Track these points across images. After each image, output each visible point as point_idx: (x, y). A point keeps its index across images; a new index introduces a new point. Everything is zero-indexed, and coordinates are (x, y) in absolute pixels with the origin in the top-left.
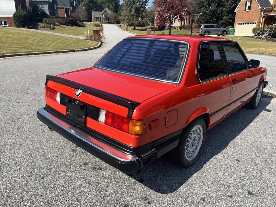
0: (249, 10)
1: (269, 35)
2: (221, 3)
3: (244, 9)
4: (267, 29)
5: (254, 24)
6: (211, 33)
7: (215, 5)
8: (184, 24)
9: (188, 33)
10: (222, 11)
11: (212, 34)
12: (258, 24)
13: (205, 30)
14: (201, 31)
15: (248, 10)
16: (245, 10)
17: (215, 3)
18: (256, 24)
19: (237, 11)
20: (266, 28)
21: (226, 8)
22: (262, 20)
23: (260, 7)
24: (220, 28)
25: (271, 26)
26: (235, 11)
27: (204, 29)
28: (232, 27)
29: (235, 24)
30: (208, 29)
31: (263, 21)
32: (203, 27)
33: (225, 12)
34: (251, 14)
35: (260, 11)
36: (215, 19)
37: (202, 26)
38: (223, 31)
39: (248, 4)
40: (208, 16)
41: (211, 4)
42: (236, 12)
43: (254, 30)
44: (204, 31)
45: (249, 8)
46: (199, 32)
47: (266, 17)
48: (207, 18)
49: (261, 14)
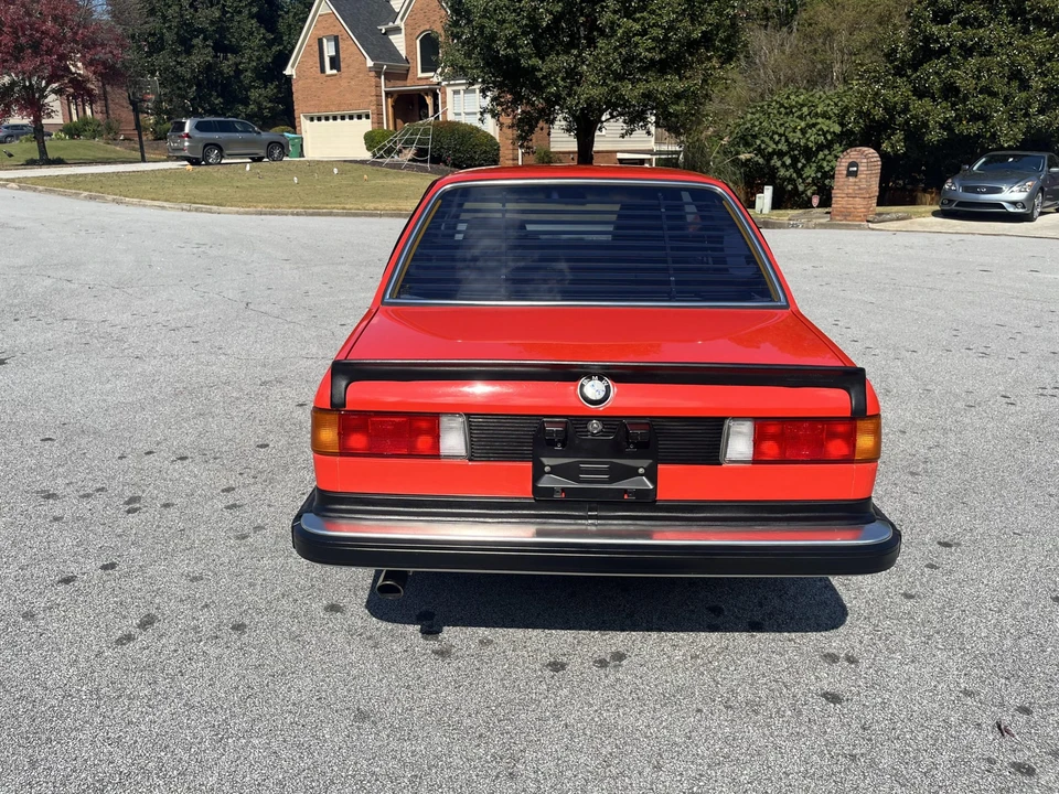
0: (335, 72)
1: (421, 153)
2: (225, 38)
3: (318, 65)
4: (412, 134)
5: (364, 119)
6: (228, 152)
7: (208, 46)
8: (81, 114)
9: (115, 152)
10: (238, 72)
11: (231, 156)
12: (375, 120)
13: (201, 140)
14: (187, 144)
15: (331, 69)
16: (323, 70)
17: (205, 39)
18: (370, 121)
19: (294, 74)
20: (408, 131)
21: (251, 59)
22: (387, 107)
23: (370, 63)
24: (255, 132)
25: (421, 125)
26: (287, 72)
27: (198, 135)
28: (290, 128)
29: (297, 120)
30: (216, 136)
31: (390, 110)
32: (190, 130)
33: (249, 74)
34: (344, 83)
35: (373, 74)
36: (220, 100)
37: (188, 125)
38: (270, 144)
39: (329, 50)
40: (191, 87)
41: (191, 40)
42: (291, 76)
43: (371, 140)
44: (201, 145)
45: (335, 63)
46: (183, 150)
47: (395, 96)
48: (187, 93)
49: (378, 86)
